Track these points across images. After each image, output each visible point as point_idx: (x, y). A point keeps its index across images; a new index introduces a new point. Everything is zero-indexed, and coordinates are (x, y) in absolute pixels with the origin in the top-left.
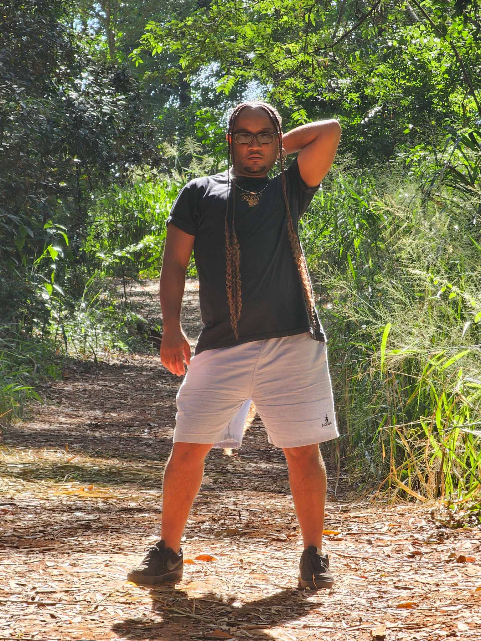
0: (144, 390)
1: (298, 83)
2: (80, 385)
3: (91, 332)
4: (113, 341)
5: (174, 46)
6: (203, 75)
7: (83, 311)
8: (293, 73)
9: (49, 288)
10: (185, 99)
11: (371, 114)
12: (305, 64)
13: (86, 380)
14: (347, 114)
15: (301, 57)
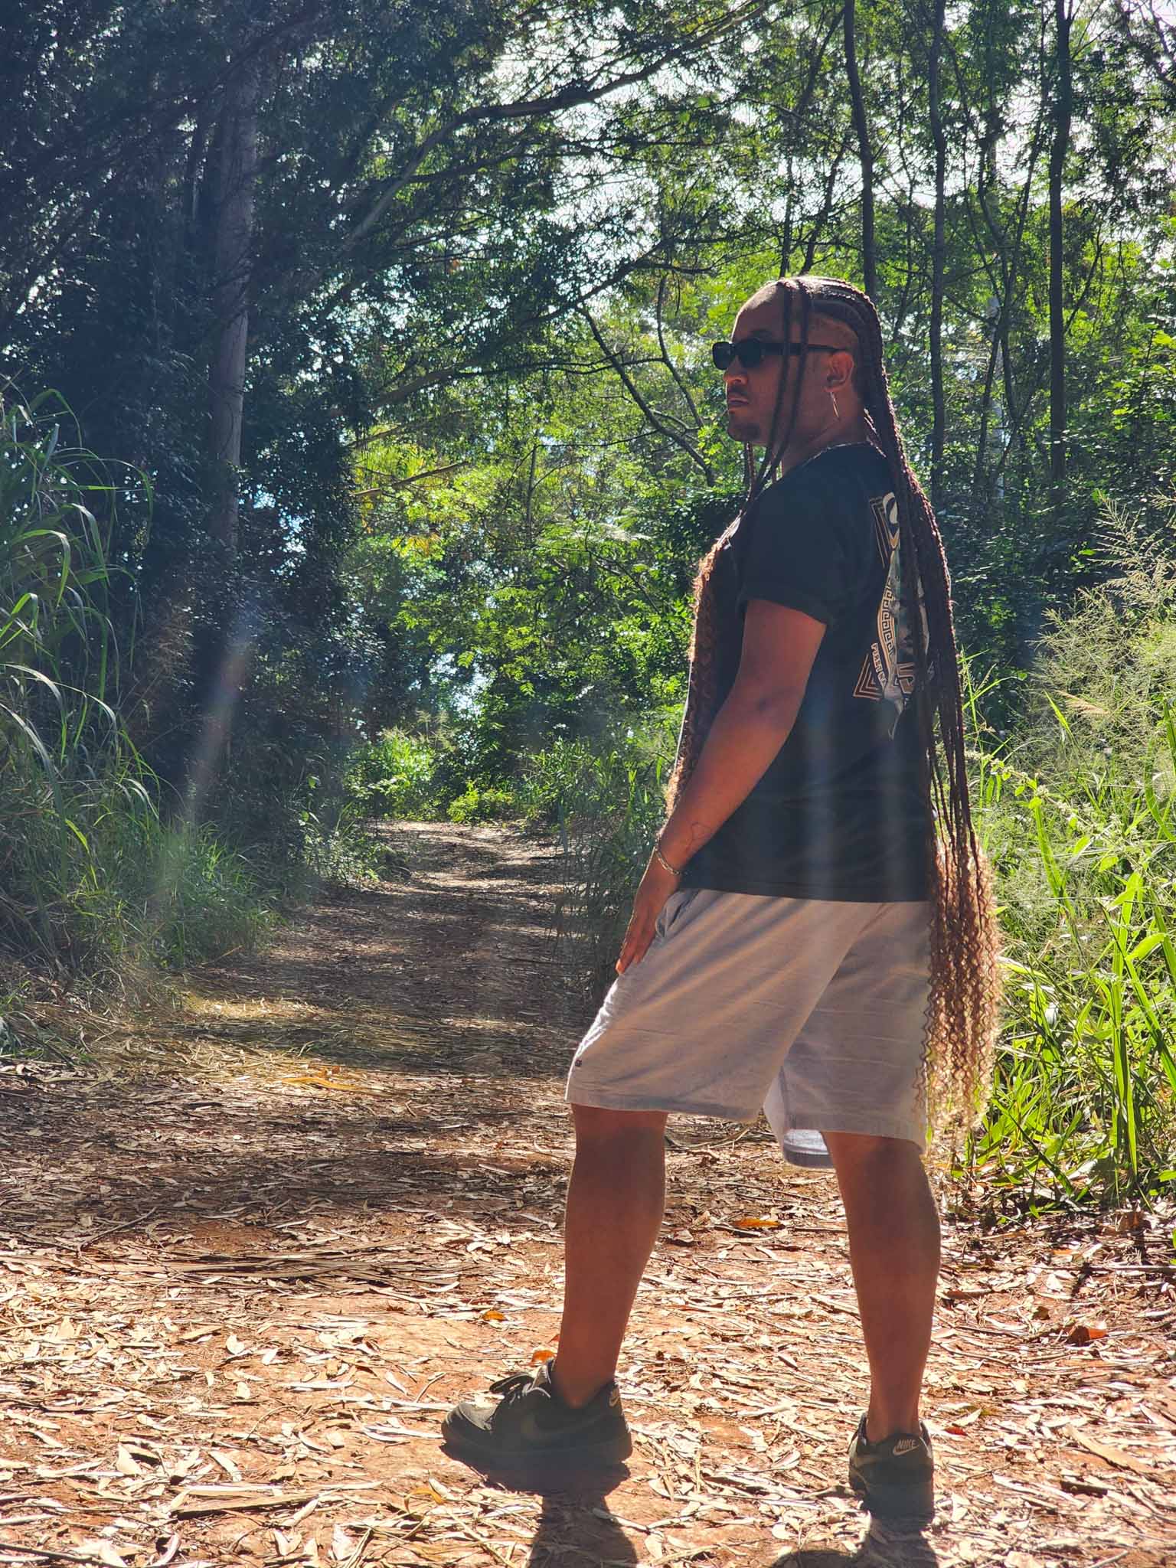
0: (396, 921)
1: (527, 661)
2: (329, 911)
3: (343, 859)
4: (365, 868)
5: (426, 622)
6: (440, 663)
7: (337, 839)
8: (522, 652)
9: (306, 815)
10: (425, 682)
11: (585, 691)
12: (533, 645)
13: (337, 907)
14: (563, 691)
15: (530, 639)
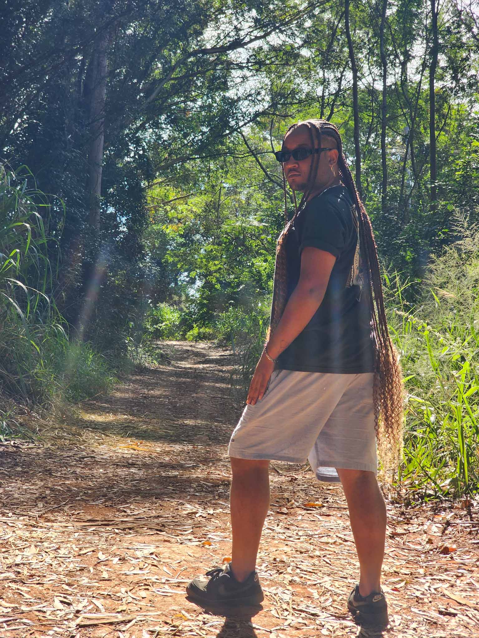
0: (165, 381)
5: (176, 259)
6: (182, 276)
7: (141, 348)
8: (216, 272)
9: (128, 338)
10: (176, 284)
13: (141, 376)
